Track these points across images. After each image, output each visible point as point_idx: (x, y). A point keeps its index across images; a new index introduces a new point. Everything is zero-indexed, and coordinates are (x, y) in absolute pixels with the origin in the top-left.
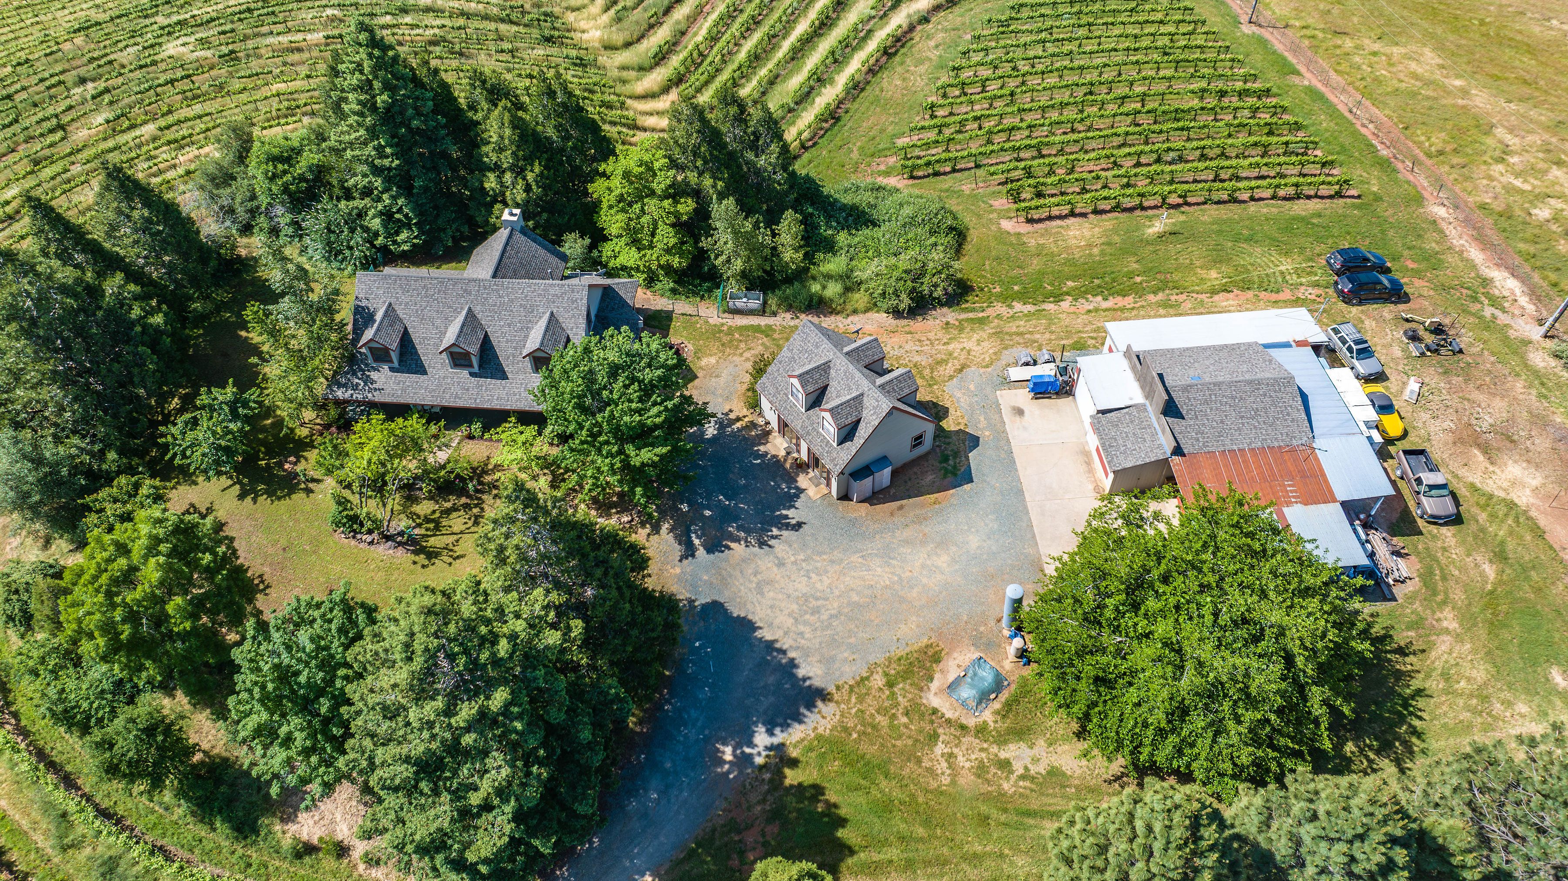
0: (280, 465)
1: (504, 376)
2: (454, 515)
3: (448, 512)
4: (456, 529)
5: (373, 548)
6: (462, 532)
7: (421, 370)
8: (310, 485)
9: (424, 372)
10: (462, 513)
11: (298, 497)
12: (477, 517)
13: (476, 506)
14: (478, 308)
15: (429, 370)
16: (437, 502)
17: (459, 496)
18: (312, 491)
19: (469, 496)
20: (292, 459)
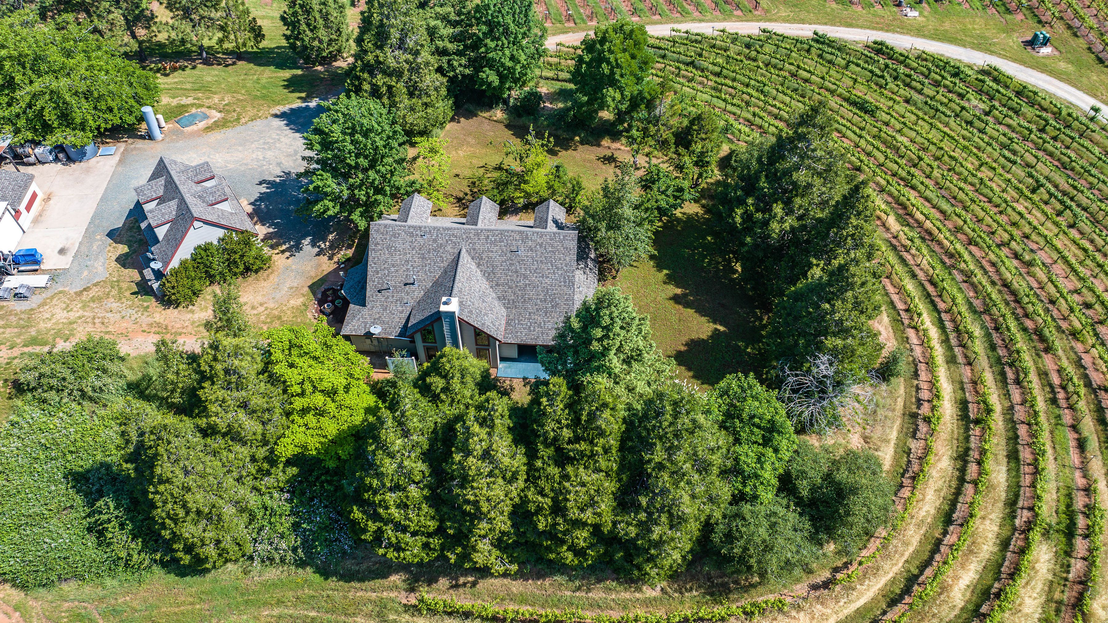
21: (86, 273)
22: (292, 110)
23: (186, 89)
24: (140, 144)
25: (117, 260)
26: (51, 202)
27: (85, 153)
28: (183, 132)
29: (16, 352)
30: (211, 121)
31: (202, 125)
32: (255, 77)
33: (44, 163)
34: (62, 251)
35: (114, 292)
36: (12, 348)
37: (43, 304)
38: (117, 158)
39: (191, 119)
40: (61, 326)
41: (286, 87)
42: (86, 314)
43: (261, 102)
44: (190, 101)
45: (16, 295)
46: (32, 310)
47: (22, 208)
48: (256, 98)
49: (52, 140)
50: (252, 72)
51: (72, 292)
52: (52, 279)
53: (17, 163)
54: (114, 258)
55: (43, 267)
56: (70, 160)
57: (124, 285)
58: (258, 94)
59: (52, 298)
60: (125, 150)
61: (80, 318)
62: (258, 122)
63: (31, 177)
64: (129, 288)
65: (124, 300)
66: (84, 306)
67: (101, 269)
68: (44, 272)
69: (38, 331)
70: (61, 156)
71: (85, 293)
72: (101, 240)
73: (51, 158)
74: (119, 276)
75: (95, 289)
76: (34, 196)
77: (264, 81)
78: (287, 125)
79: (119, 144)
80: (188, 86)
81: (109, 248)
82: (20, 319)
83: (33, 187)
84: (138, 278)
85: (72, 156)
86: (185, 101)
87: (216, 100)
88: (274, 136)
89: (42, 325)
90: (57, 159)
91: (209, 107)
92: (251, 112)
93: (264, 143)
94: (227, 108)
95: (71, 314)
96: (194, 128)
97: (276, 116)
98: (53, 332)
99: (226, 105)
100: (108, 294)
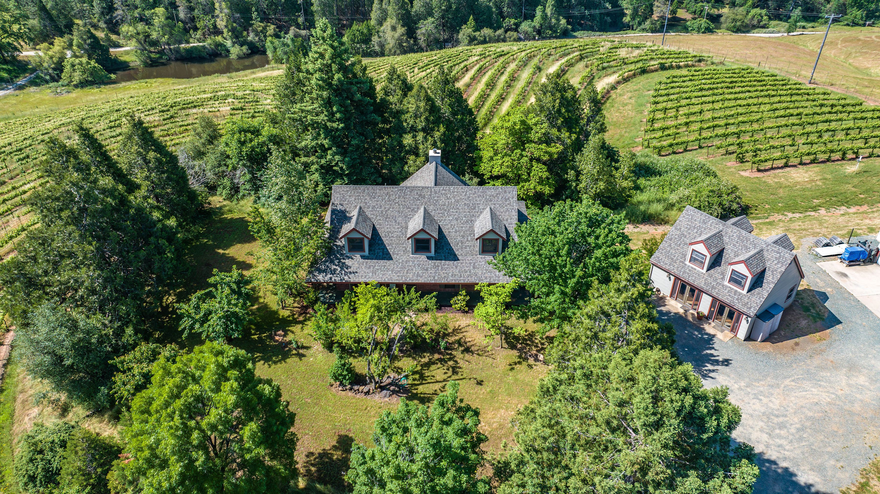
0: (271, 337)
1: (455, 258)
2: (433, 367)
3: (428, 365)
4: (438, 378)
5: (369, 397)
6: (444, 380)
7: (386, 256)
8: (301, 351)
9: (390, 258)
10: (439, 365)
11: (292, 361)
12: (454, 368)
13: (450, 359)
14: (431, 207)
15: (394, 257)
16: (414, 359)
17: (432, 353)
18: (304, 356)
19: (440, 353)
20: (281, 332)
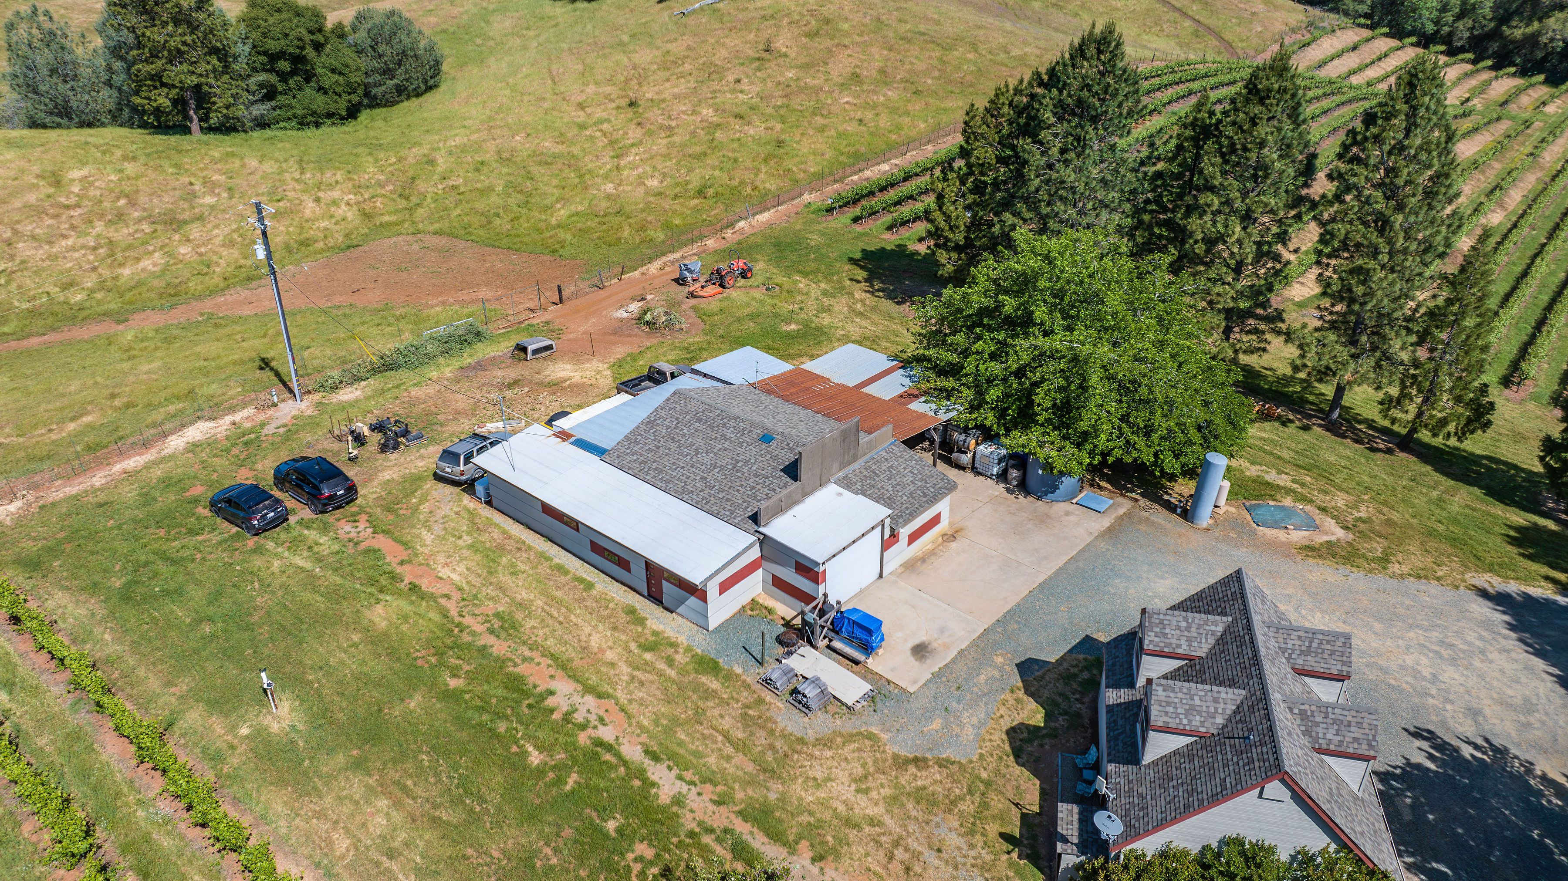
21: (937, 724)
22: (1527, 597)
23: (1280, 458)
24: (1160, 516)
25: (1012, 732)
26: (954, 545)
27: (1056, 488)
28: (1254, 532)
29: (721, 818)
30: (1320, 539)
31: (1298, 536)
32: (1435, 494)
33: (979, 474)
34: (920, 651)
35: (968, 806)
36: (718, 803)
37: (826, 742)
38: (1106, 522)
39: (1279, 516)
40: (827, 815)
41: (1513, 541)
42: (888, 821)
43: (1445, 547)
44: (1284, 481)
45: (795, 691)
46: (801, 741)
47: (905, 532)
48: (1431, 533)
49: (1017, 440)
50: (1428, 481)
51: (891, 749)
52: (870, 698)
53: (941, 457)
54: (1007, 723)
55: (871, 662)
56: (1024, 487)
57: (997, 803)
58: (1441, 528)
59: (850, 738)
60: (1128, 515)
61: (873, 822)
62: (1433, 588)
63: (951, 487)
64: (1001, 817)
65: (978, 839)
66: (894, 798)
67: (969, 732)
68: (868, 675)
69: (783, 799)
70: (1014, 473)
71: (912, 769)
72: (1001, 669)
73: (995, 470)
74: (997, 772)
75: (936, 775)
76: (935, 520)
77: (1455, 508)
78: (1512, 627)
79: (1120, 499)
80: (1286, 454)
81: (1007, 695)
82: (772, 747)
83: (943, 507)
84: (1032, 802)
85: (1032, 482)
86: (1272, 476)
87: (1341, 504)
88: (1471, 637)
89: (797, 788)
90: (1003, 477)
91: (1323, 510)
92: (1419, 560)
93: (1442, 643)
94: (1362, 526)
95: (862, 800)
96: (1281, 535)
97: (1484, 594)
98: (805, 818)
99: (1360, 520)
100: (954, 803)
